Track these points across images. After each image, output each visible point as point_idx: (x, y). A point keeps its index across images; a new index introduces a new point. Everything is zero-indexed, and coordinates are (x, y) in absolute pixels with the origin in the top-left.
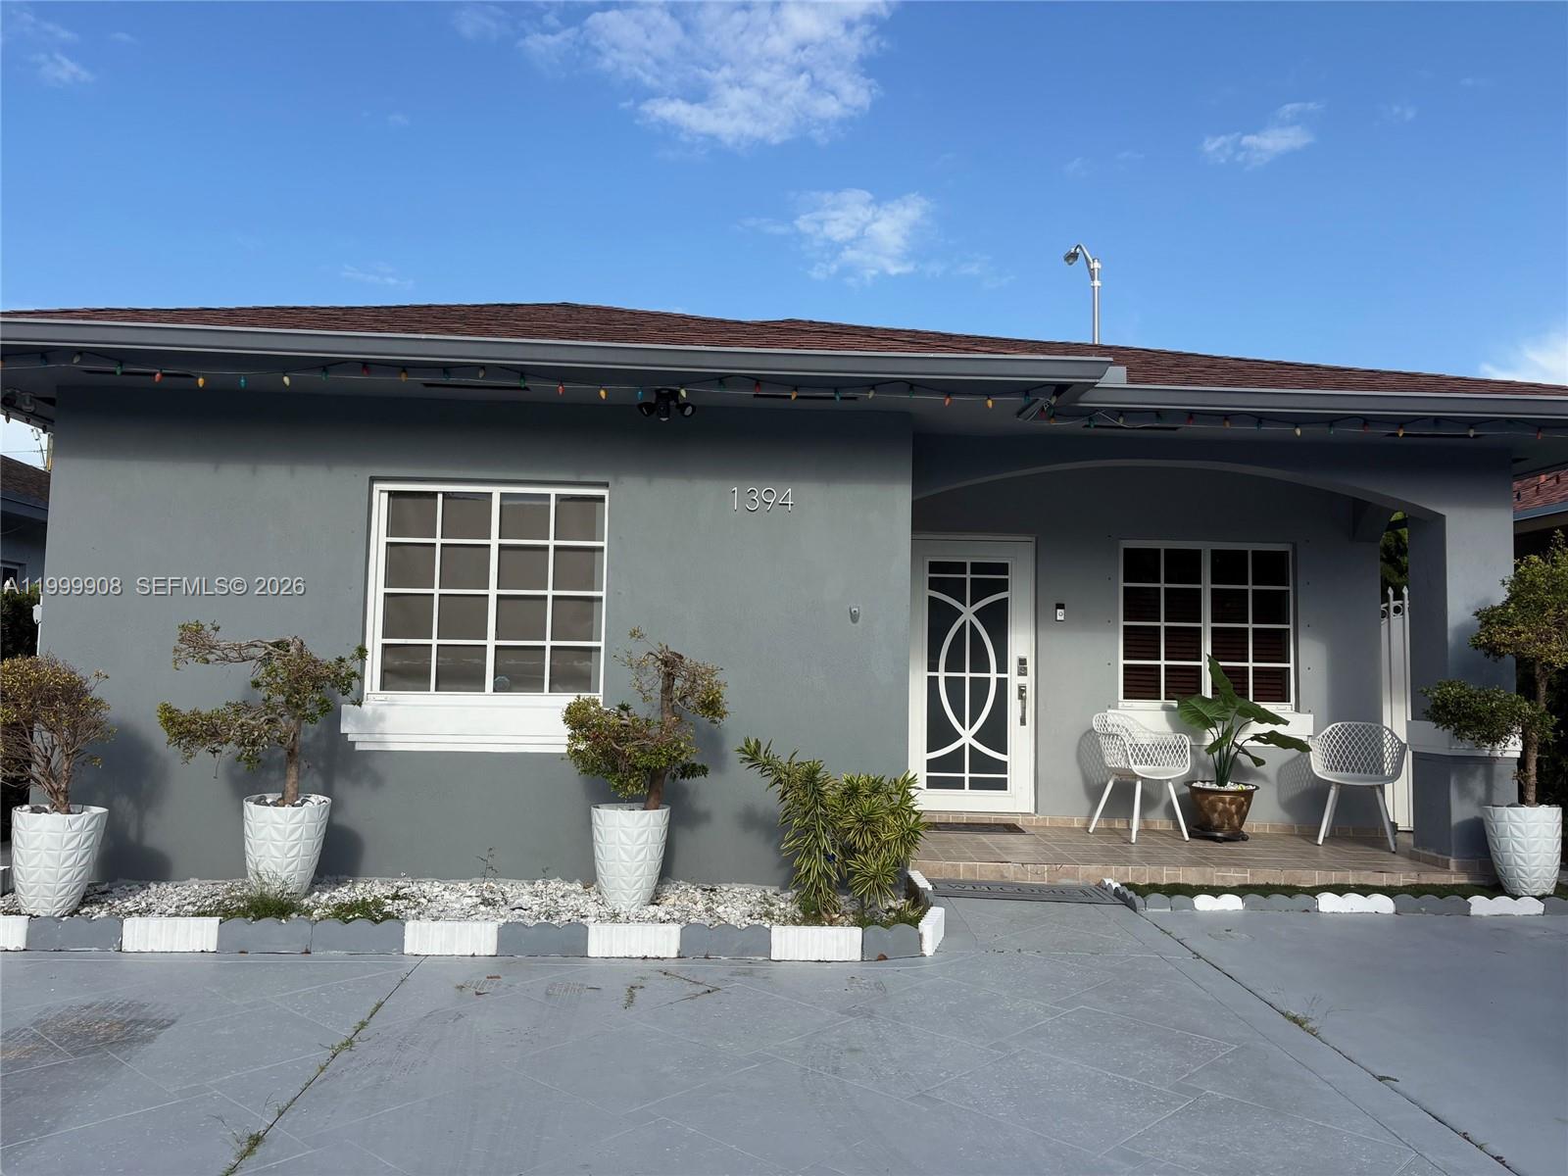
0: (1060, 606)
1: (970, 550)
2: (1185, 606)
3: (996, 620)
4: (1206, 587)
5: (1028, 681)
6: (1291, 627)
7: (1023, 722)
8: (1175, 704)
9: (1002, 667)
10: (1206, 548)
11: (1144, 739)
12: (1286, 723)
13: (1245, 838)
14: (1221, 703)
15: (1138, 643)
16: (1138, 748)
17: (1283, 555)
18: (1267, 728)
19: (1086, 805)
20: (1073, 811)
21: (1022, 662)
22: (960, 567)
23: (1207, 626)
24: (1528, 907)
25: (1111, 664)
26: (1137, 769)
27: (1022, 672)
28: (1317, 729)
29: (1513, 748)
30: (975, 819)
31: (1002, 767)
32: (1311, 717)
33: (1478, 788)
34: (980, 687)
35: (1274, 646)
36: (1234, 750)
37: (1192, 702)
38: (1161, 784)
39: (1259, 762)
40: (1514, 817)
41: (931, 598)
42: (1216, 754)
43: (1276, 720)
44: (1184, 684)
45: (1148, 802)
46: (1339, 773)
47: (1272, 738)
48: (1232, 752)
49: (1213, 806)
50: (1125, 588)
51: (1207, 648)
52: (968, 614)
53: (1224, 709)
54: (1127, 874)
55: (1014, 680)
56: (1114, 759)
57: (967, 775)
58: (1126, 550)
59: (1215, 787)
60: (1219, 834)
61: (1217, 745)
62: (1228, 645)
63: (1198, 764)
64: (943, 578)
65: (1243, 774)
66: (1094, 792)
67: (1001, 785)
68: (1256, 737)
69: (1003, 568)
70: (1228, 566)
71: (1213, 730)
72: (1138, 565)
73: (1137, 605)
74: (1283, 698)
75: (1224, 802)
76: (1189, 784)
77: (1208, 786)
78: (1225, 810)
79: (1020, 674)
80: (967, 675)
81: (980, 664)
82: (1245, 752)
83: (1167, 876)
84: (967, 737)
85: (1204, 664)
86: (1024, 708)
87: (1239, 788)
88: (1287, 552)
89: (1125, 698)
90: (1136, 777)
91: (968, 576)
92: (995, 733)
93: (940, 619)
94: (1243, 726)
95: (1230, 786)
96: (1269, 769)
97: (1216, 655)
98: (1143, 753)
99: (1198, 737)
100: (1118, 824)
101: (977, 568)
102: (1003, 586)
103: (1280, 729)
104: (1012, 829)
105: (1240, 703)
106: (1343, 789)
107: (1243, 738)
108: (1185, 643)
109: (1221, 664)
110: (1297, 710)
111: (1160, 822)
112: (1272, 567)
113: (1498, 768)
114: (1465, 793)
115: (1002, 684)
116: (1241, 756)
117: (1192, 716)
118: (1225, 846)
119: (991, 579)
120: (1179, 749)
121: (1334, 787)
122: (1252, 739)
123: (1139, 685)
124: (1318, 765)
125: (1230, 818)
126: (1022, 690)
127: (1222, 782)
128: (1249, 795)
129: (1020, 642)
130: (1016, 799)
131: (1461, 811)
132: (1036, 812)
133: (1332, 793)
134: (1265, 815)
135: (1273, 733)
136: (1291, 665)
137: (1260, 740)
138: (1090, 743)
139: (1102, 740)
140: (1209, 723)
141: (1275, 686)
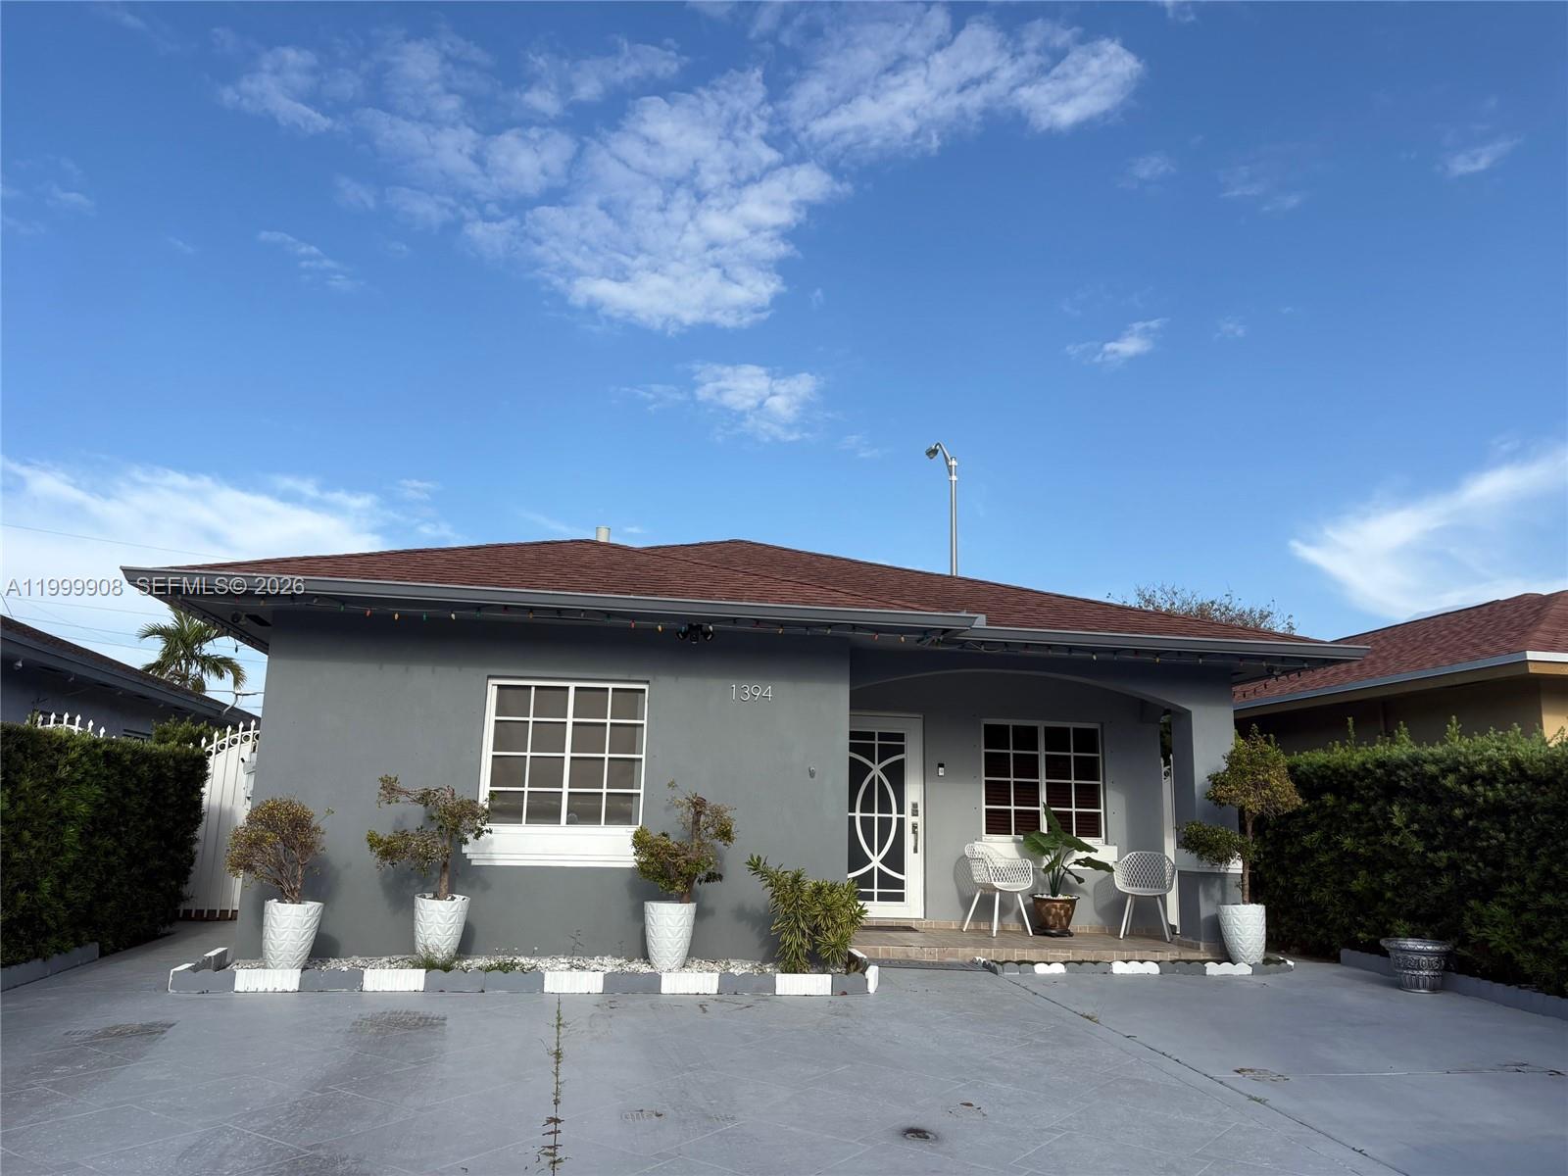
0: (941, 765)
1: (880, 724)
2: (1028, 767)
3: (896, 774)
4: (1042, 754)
5: (919, 820)
6: (1101, 783)
7: (916, 851)
8: (1021, 838)
9: (901, 810)
10: (1041, 725)
11: (1001, 864)
12: (1096, 851)
13: (1071, 935)
14: (1053, 837)
15: (996, 793)
16: (996, 870)
17: (1095, 731)
18: (1083, 855)
19: (961, 912)
20: (950, 917)
21: (915, 806)
22: (871, 736)
23: (1043, 781)
24: (1242, 969)
25: (978, 808)
26: (997, 884)
27: (915, 813)
28: (1120, 857)
29: (1236, 866)
30: (882, 923)
31: (900, 884)
32: (1116, 848)
33: (1217, 894)
34: (885, 824)
35: (1089, 796)
36: (1062, 871)
37: (1034, 836)
38: (1013, 894)
39: (1080, 880)
40: (1235, 911)
41: (850, 758)
42: (1050, 873)
43: (1089, 849)
44: (1027, 824)
45: (1004, 910)
46: (1134, 888)
47: (1088, 862)
48: (1061, 874)
49: (1049, 912)
50: (986, 753)
51: (1043, 797)
52: (876, 770)
53: (1055, 841)
54: (990, 954)
55: (909, 820)
56: (979, 875)
57: (876, 890)
58: (985, 725)
59: (1050, 897)
60: (1053, 931)
61: (1050, 867)
62: (1058, 795)
63: (1038, 881)
64: (860, 742)
65: (1069, 889)
66: (966, 903)
67: (900, 898)
68: (1077, 862)
69: (901, 737)
70: (1056, 739)
71: (1048, 857)
72: (995, 736)
73: (995, 765)
74: (1097, 834)
75: (1056, 907)
76: (1032, 896)
77: (1045, 896)
78: (1057, 914)
79: (913, 815)
80: (876, 815)
81: (885, 807)
82: (1070, 873)
83: (1017, 954)
84: (876, 862)
85: (1041, 809)
86: (916, 840)
87: (1066, 898)
88: (1096, 730)
89: (987, 833)
90: (996, 889)
91: (877, 742)
92: (896, 860)
93: (857, 772)
94: (1069, 854)
95: (1060, 897)
96: (1088, 885)
97: (1050, 803)
98: (1000, 874)
99: (1037, 862)
100: (983, 926)
101: (882, 736)
102: (901, 750)
103: (1093, 855)
104: (909, 929)
105: (1066, 836)
106: (1137, 899)
107: (1069, 863)
108: (1028, 794)
109: (1053, 809)
110: (1107, 843)
111: (1013, 925)
112: (1087, 740)
113: (1230, 881)
114: (1209, 897)
115: (901, 822)
116: (1067, 876)
117: (1034, 847)
118: (1057, 939)
119: (893, 745)
120: (1024, 871)
121: (1130, 897)
122: (1075, 863)
123: (997, 824)
124: (1120, 882)
125: (1061, 920)
126: (915, 827)
127: (1055, 894)
128: (1073, 903)
129: (913, 792)
130: (911, 908)
131: (1206, 910)
132: (925, 917)
133: (1129, 901)
134: (1084, 918)
135: (1088, 858)
136: (1102, 811)
137: (1081, 864)
138: (963, 864)
139: (973, 864)
140: (1046, 852)
141: (1091, 826)
